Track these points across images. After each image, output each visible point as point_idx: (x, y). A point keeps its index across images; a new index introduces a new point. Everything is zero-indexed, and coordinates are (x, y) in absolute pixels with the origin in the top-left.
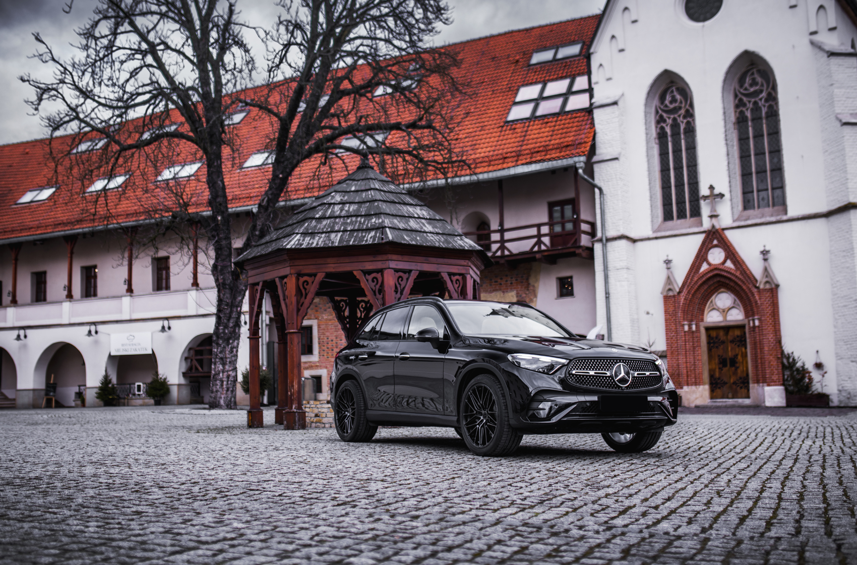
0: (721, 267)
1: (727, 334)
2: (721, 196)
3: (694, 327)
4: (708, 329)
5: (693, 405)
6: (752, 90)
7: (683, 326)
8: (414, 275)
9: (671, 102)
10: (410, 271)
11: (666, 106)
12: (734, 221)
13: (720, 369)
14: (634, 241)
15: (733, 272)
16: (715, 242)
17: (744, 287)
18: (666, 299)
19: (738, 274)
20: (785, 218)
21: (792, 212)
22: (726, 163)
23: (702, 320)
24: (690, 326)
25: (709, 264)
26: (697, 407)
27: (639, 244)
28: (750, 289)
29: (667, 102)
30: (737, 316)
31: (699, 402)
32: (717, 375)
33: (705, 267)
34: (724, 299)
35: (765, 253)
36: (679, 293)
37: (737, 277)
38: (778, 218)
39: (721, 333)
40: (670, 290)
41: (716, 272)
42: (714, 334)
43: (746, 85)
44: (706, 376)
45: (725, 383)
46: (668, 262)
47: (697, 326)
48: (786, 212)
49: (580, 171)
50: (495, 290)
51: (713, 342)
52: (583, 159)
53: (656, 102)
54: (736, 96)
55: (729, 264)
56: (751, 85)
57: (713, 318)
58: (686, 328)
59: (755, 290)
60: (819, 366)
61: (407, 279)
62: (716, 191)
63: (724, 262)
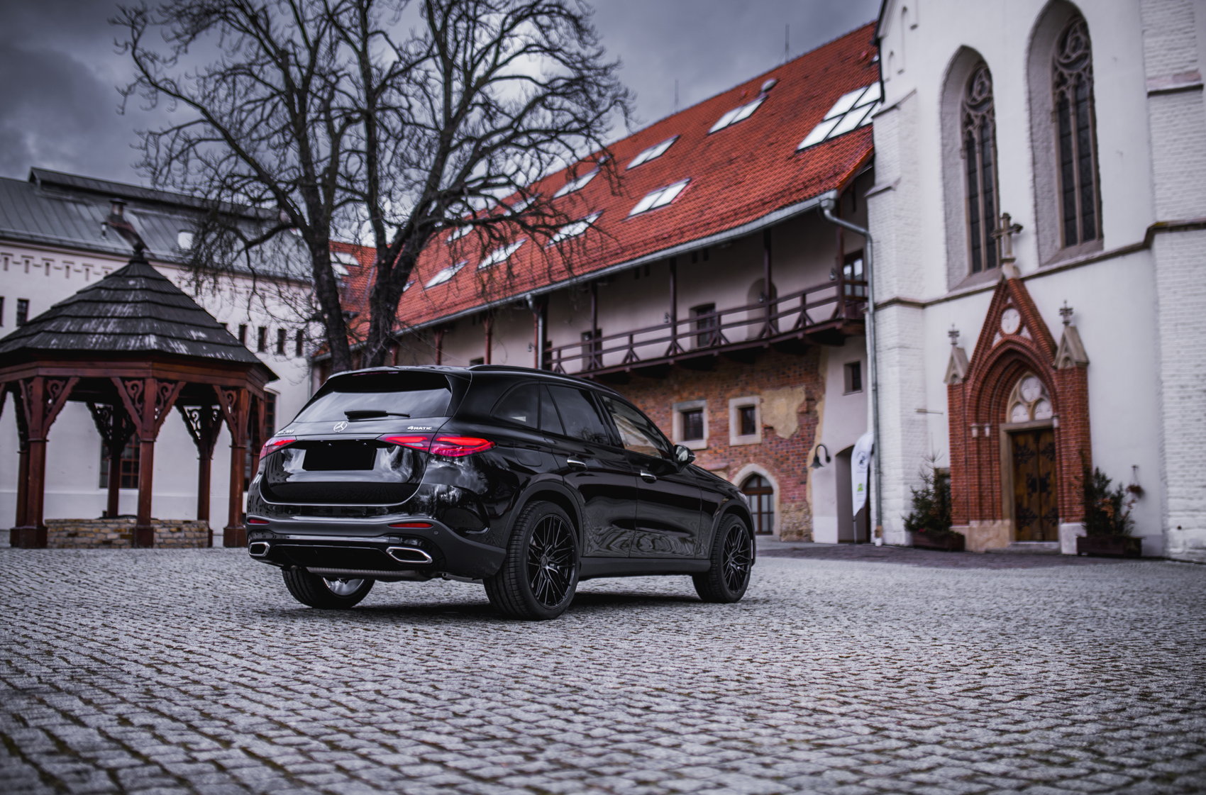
0: (1016, 339)
1: (1037, 440)
2: (1019, 228)
3: (987, 431)
4: (1014, 434)
5: (983, 549)
6: (1074, 56)
7: (970, 429)
8: (72, 383)
9: (980, 93)
10: (66, 379)
11: (974, 100)
12: (1041, 265)
13: (1030, 495)
14: (923, 306)
15: (1027, 344)
16: (1010, 301)
17: (1041, 368)
18: (951, 389)
19: (1034, 348)
20: (1097, 254)
21: (1110, 244)
22: (1030, 176)
23: (1004, 420)
24: (981, 430)
25: (1002, 334)
26: (988, 552)
27: (930, 310)
28: (1047, 370)
29: (975, 94)
30: (1045, 412)
31: (991, 545)
32: (1025, 504)
33: (998, 339)
34: (1030, 389)
35: (1066, 312)
36: (965, 379)
37: (1032, 352)
38: (1090, 256)
39: (1031, 440)
40: (955, 376)
41: (1009, 346)
42: (1021, 440)
43: (1067, 51)
44: (1007, 505)
45: (1035, 517)
46: (954, 334)
47: (995, 430)
48: (1101, 247)
49: (827, 212)
50: (783, 385)
51: (1019, 455)
52: (832, 194)
53: (961, 96)
54: (1055, 69)
55: (1025, 333)
56: (1074, 49)
57: (1018, 416)
58: (975, 433)
59: (1053, 372)
60: (1137, 490)
61: (64, 387)
62: (1012, 222)
63: (1019, 331)
